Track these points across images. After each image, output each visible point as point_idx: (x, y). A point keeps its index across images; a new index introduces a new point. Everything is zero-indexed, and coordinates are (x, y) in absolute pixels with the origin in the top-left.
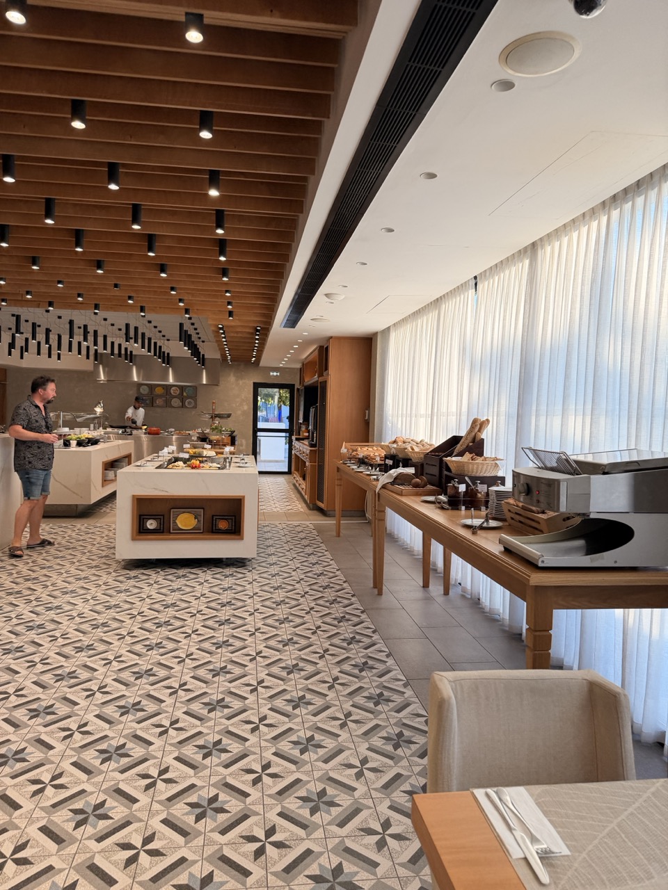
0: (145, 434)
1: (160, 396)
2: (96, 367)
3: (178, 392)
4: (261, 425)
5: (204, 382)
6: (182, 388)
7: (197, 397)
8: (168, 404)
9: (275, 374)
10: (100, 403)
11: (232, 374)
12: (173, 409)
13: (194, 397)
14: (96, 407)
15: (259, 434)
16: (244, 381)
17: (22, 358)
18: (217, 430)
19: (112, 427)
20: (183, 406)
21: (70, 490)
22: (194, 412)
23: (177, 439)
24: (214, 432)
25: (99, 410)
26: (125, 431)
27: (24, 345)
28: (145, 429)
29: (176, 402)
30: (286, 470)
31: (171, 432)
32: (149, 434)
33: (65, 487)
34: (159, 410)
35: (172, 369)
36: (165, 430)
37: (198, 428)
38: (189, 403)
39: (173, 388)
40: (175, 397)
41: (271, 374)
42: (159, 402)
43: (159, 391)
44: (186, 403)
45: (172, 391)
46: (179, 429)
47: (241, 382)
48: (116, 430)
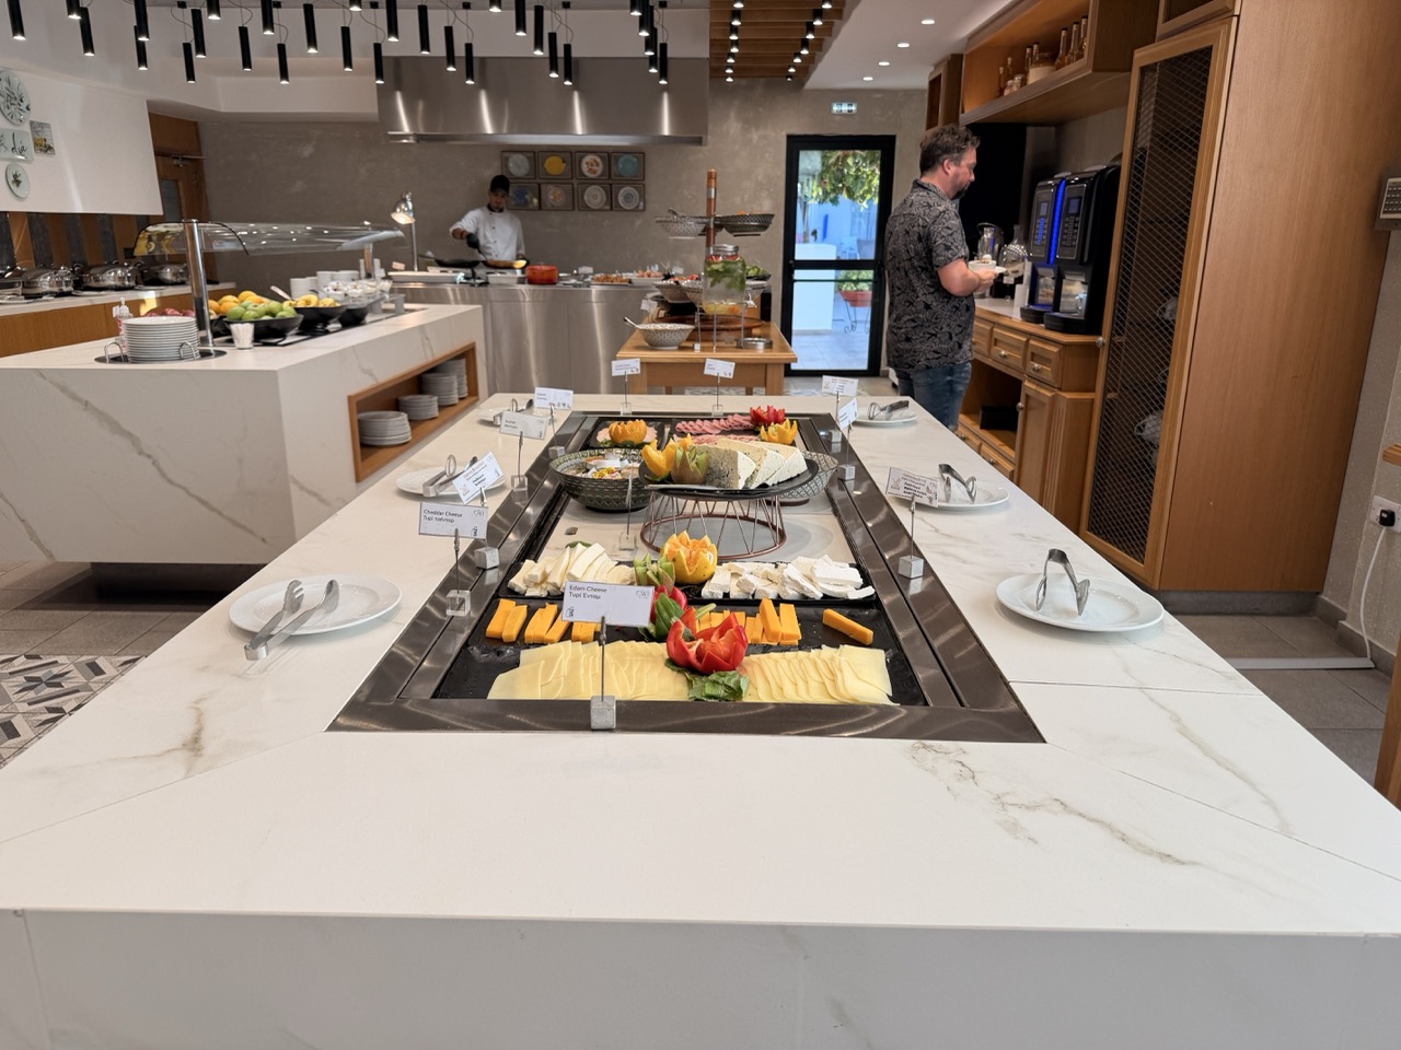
0: (521, 281)
1: (555, 180)
2: (385, 97)
3: (599, 169)
4: (802, 252)
5: (666, 131)
6: (609, 156)
7: (646, 182)
8: (576, 203)
9: (845, 108)
10: (405, 201)
11: (732, 114)
12: (590, 216)
13: (638, 181)
14: (395, 211)
15: (798, 274)
16: (762, 132)
17: (190, 75)
18: (726, 275)
19: (441, 264)
20: (612, 203)
21: (220, 514)
22: (638, 222)
23: (603, 294)
24: (720, 286)
25: (402, 218)
26: (474, 276)
27: (191, 39)
28: (523, 269)
29: (595, 196)
30: (864, 366)
31: (586, 276)
32: (531, 282)
33: (203, 502)
34: (556, 218)
35: (581, 98)
36: (571, 272)
37: (652, 263)
38: (628, 197)
39: (589, 158)
40: (593, 182)
41: (835, 108)
42: (553, 194)
43: (554, 166)
44: (621, 199)
45: (585, 168)
46: (605, 268)
47: (755, 136)
48: (450, 273)
